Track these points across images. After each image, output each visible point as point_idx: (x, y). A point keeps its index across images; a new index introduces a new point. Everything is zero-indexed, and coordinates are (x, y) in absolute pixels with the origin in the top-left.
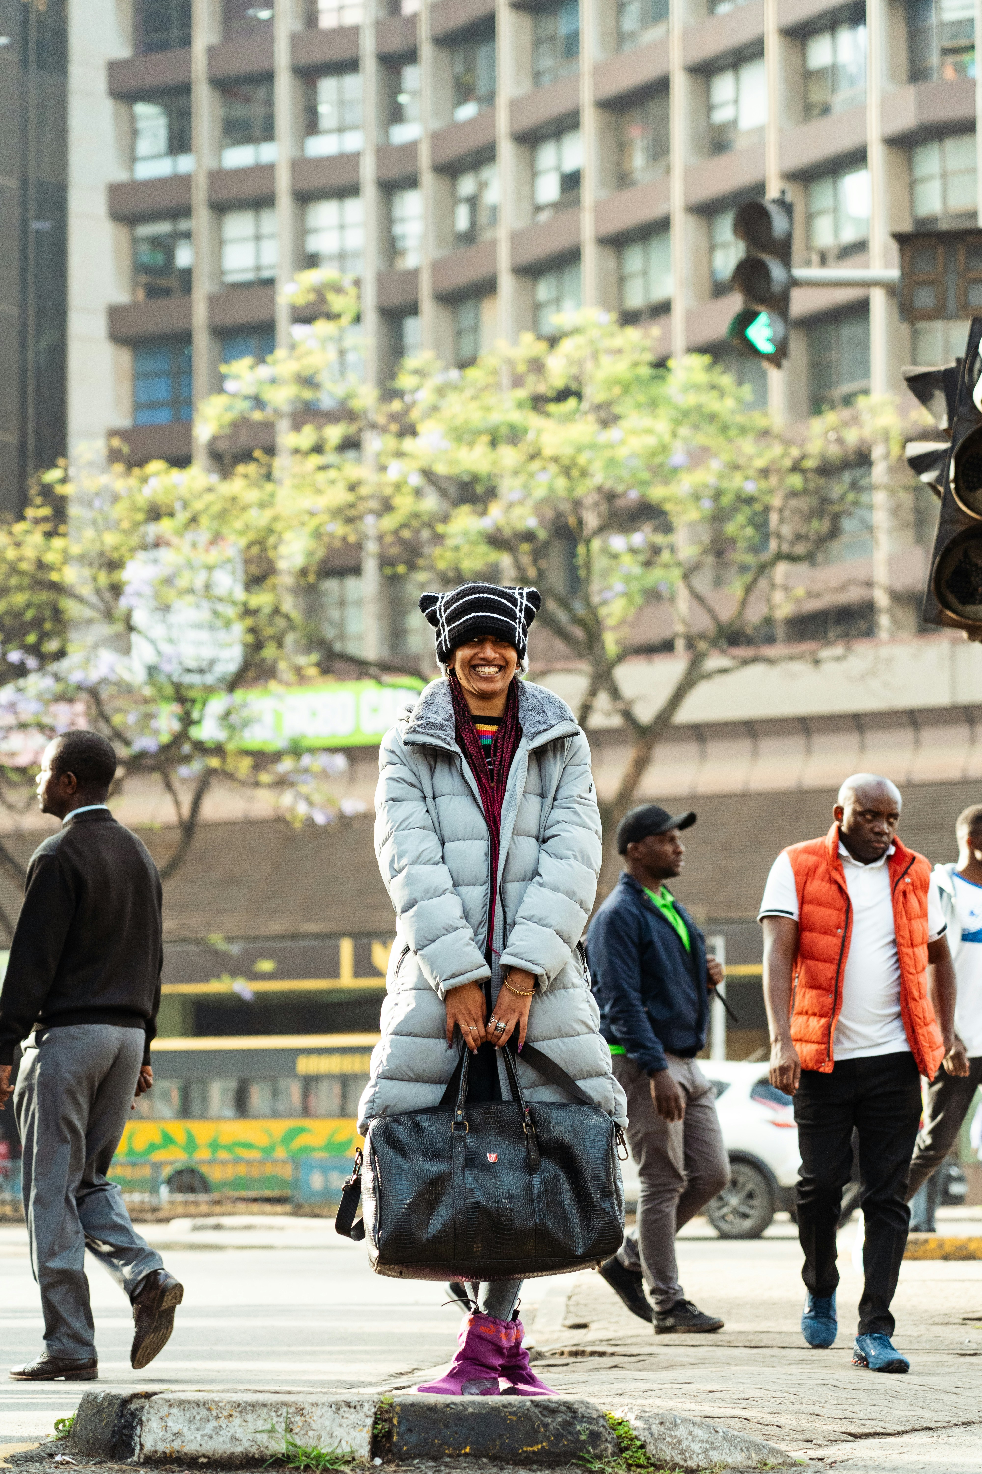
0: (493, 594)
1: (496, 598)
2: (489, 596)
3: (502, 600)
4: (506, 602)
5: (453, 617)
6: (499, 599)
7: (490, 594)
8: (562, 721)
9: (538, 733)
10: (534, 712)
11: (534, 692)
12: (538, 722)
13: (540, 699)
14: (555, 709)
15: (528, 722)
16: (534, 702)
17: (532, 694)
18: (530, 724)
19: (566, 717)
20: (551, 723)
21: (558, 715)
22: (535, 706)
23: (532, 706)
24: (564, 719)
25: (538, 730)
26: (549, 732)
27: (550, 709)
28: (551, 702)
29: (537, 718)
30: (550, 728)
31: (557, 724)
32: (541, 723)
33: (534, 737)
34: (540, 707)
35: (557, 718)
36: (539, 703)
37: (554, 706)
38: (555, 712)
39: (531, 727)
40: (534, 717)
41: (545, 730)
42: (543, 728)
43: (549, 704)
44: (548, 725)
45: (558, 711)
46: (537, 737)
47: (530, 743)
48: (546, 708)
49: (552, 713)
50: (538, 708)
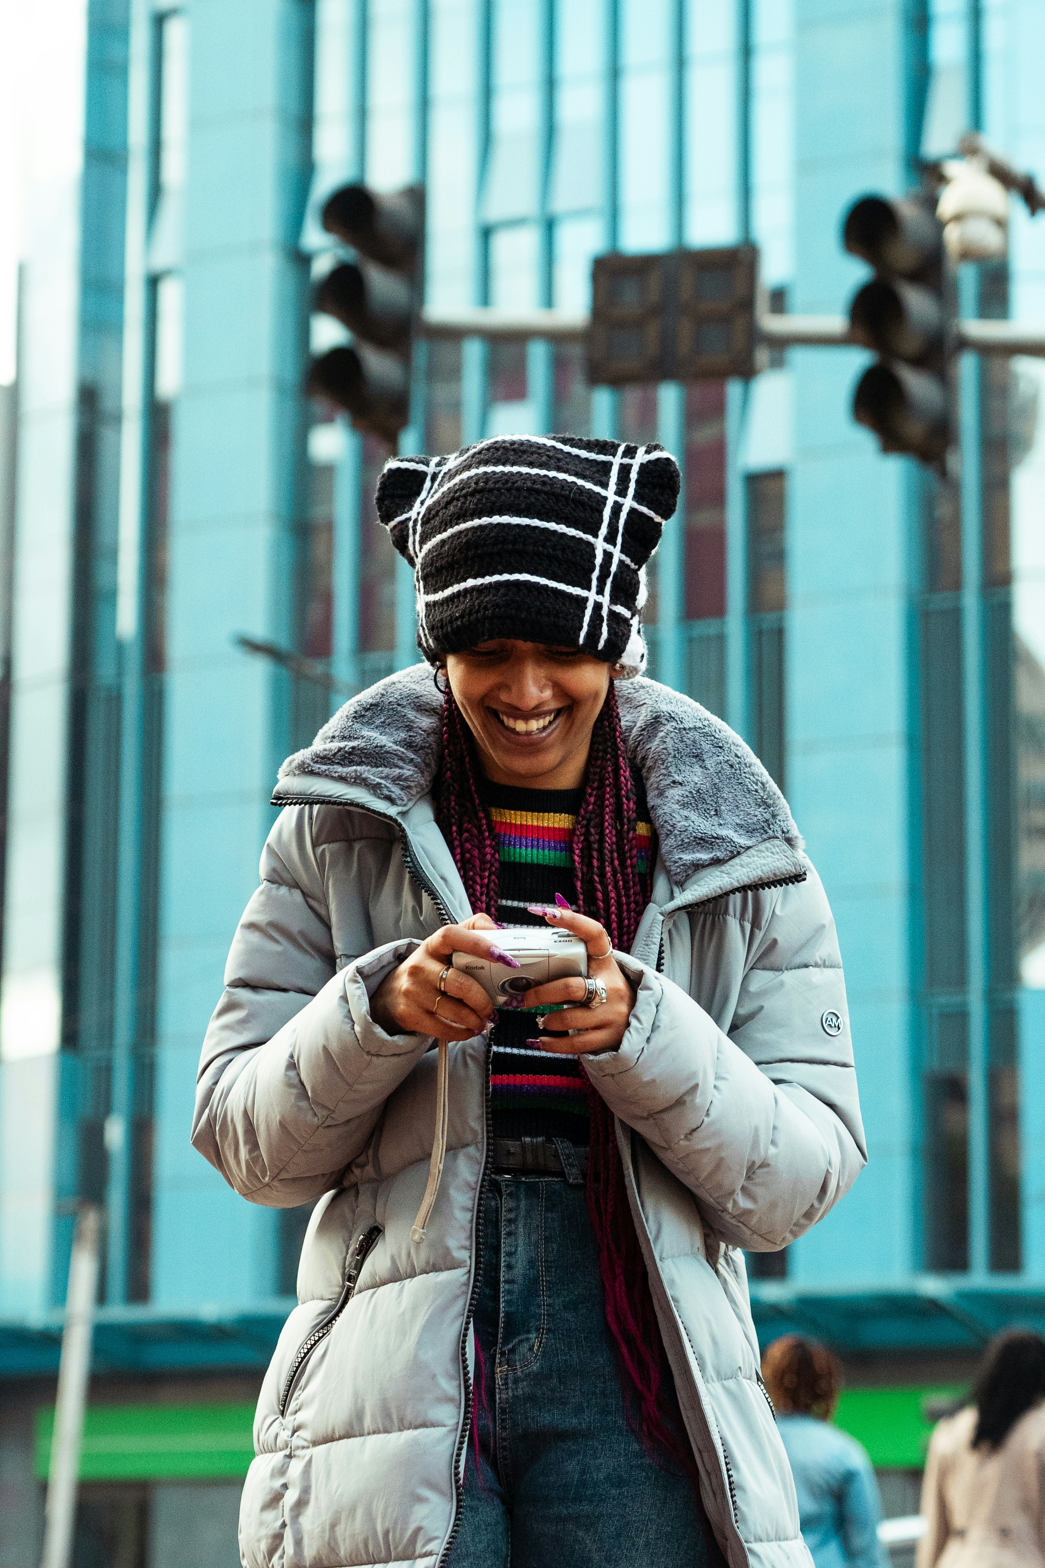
8: (765, 840)
9: (698, 867)
10: (694, 810)
11: (699, 747)
12: (701, 839)
13: (711, 769)
14: (749, 806)
15: (675, 836)
16: (696, 779)
17: (694, 751)
18: (680, 843)
19: (774, 831)
20: (734, 842)
21: (754, 823)
22: (698, 791)
23: (690, 792)
24: (767, 835)
25: (698, 861)
26: (726, 867)
27: (737, 806)
28: (740, 781)
29: (699, 828)
30: (731, 858)
31: (749, 848)
32: (707, 842)
33: (688, 877)
34: (710, 796)
35: (750, 831)
36: (708, 784)
37: (748, 796)
38: (749, 814)
39: (683, 851)
40: (692, 824)
41: (717, 862)
42: (711, 856)
43: (736, 787)
44: (726, 850)
45: (757, 813)
46: (694, 879)
47: (676, 890)
48: (726, 800)
49: (741, 817)
50: (704, 799)
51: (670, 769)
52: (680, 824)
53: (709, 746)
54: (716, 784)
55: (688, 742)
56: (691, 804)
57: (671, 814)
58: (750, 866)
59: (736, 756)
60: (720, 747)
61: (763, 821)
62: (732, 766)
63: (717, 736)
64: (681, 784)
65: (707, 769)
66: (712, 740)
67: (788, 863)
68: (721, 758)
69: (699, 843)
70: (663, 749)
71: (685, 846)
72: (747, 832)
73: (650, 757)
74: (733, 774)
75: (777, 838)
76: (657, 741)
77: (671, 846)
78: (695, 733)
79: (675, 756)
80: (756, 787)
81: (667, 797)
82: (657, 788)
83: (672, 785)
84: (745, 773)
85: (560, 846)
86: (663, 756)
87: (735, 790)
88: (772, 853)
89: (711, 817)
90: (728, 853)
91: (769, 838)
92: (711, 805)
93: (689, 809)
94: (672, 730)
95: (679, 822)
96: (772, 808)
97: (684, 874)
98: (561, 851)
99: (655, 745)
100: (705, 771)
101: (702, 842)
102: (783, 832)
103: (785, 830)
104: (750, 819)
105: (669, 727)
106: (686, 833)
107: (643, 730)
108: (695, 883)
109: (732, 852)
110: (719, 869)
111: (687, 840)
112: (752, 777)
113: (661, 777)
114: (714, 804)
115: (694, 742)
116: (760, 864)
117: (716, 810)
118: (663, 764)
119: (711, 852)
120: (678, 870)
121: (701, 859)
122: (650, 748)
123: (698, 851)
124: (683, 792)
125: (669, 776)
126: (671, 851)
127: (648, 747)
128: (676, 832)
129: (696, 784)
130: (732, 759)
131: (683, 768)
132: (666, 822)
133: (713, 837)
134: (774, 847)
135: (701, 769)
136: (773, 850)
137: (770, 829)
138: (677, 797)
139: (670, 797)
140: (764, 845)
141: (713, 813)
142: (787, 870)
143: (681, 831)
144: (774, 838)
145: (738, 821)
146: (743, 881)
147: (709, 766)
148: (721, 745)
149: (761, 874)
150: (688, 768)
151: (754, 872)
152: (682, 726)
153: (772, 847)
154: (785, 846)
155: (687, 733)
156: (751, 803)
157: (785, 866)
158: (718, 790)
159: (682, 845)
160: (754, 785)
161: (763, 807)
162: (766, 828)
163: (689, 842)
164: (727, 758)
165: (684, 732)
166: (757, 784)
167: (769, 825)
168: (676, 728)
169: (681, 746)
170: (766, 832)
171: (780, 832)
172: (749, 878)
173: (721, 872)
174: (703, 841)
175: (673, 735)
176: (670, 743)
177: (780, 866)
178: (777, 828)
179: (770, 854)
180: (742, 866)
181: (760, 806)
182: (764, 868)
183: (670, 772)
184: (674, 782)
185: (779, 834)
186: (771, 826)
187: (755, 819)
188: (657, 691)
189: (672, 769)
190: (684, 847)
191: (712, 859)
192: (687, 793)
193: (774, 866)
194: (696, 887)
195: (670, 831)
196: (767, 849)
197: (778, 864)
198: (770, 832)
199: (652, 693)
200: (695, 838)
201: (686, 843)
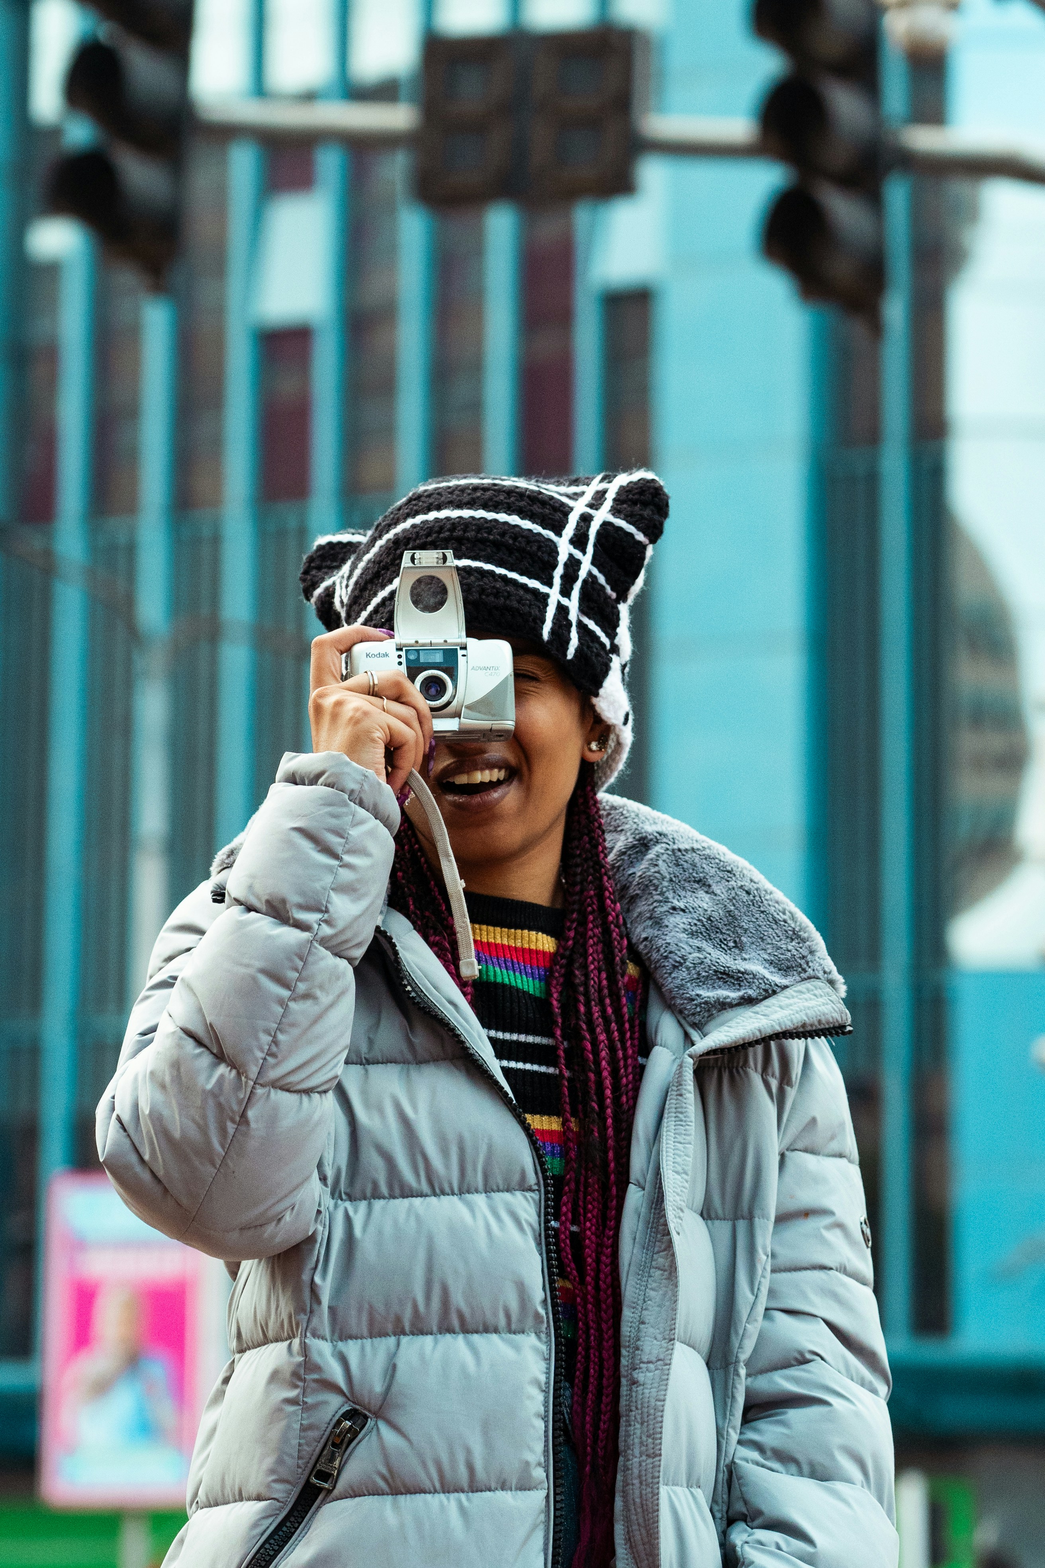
0: (471, 504)
1: (480, 513)
2: (455, 514)
3: (502, 517)
4: (514, 520)
5: (371, 581)
6: (490, 516)
7: (459, 506)
8: (803, 980)
9: (723, 1006)
10: (707, 941)
11: (701, 870)
12: (724, 973)
13: (722, 895)
14: (778, 939)
15: (688, 968)
16: (705, 906)
17: (694, 874)
18: (695, 976)
19: (814, 970)
20: (767, 980)
21: (787, 960)
22: (709, 919)
23: (699, 920)
24: (807, 974)
25: (725, 998)
26: (760, 1008)
27: (761, 938)
28: (762, 909)
29: (718, 960)
30: (765, 998)
31: (786, 987)
32: (732, 977)
33: (711, 1017)
34: (725, 925)
35: (785, 968)
36: (720, 911)
37: (775, 927)
38: (780, 948)
39: (699, 986)
40: (708, 955)
41: (748, 1001)
42: (741, 993)
43: (757, 916)
44: (758, 987)
45: (790, 948)
46: (719, 1020)
47: (695, 1035)
48: (746, 930)
49: (768, 952)
50: (718, 928)
51: (667, 894)
52: (693, 955)
53: (714, 870)
54: (731, 911)
55: (686, 865)
56: (701, 933)
57: (677, 945)
58: (791, 1007)
59: (751, 881)
60: (728, 871)
61: (800, 958)
62: (748, 893)
63: (722, 859)
64: (683, 911)
65: (716, 895)
66: (717, 864)
67: (834, 1009)
68: (733, 883)
69: (722, 978)
70: (655, 872)
71: (703, 980)
72: (780, 970)
73: (635, 883)
74: (752, 901)
75: (818, 978)
76: (644, 865)
77: (682, 980)
78: (694, 854)
79: (671, 880)
80: (785, 917)
81: (667, 926)
82: (650, 918)
83: (671, 911)
84: (766, 900)
85: (539, 974)
86: (655, 881)
87: (757, 919)
88: (815, 995)
89: (730, 949)
90: (761, 991)
91: (809, 978)
92: (729, 935)
93: (699, 939)
94: (663, 851)
95: (690, 954)
96: (808, 943)
97: (706, 1014)
98: (540, 980)
99: (640, 869)
100: (715, 897)
101: (724, 976)
102: (825, 972)
103: (827, 970)
104: (782, 954)
105: (658, 849)
106: (703, 966)
107: (624, 853)
108: (722, 1024)
109: (766, 991)
110: (751, 1010)
111: (704, 974)
112: (776, 905)
113: (655, 904)
114: (731, 934)
115: (694, 865)
116: (804, 1007)
117: (735, 942)
118: (656, 890)
119: (739, 990)
120: (698, 1009)
121: (729, 997)
122: (634, 873)
123: (720, 987)
124: (690, 920)
125: (666, 902)
126: (682, 985)
127: (630, 872)
128: (687, 963)
129: (706, 910)
130: (747, 884)
131: (683, 893)
132: (671, 952)
133: (739, 972)
134: (816, 988)
135: (709, 895)
136: (816, 992)
137: (810, 967)
138: (682, 925)
139: (671, 926)
140: (804, 986)
141: (731, 944)
142: (832, 1017)
143: (694, 964)
144: (814, 977)
145: (766, 957)
146: (785, 1025)
147: (718, 892)
148: (729, 868)
149: (806, 1018)
150: (689, 893)
151: (797, 1015)
152: (675, 847)
153: (813, 988)
154: (828, 989)
155: (684, 855)
156: (780, 934)
157: (831, 1012)
158: (734, 917)
159: (698, 979)
160: (781, 914)
161: (797, 941)
162: (805, 966)
163: (708, 976)
164: (740, 883)
165: (680, 853)
166: (784, 913)
167: (807, 963)
168: (667, 849)
169: (677, 871)
170: (805, 971)
171: (821, 972)
172: (792, 1021)
173: (755, 1013)
174: (726, 977)
175: (665, 857)
176: (662, 866)
177: (826, 1011)
178: (816, 966)
179: (813, 997)
180: (781, 1007)
181: (792, 940)
182: (808, 1011)
183: (667, 898)
184: (674, 908)
185: (820, 974)
186: (810, 964)
187: (789, 954)
188: (633, 812)
189: (670, 895)
190: (701, 980)
191: (742, 998)
192: (696, 922)
193: (820, 1012)
194: (726, 1028)
195: (679, 962)
196: (808, 990)
197: (824, 1009)
198: (810, 971)
199: (627, 815)
200: (715, 971)
201: (704, 976)
